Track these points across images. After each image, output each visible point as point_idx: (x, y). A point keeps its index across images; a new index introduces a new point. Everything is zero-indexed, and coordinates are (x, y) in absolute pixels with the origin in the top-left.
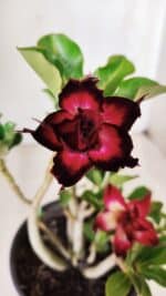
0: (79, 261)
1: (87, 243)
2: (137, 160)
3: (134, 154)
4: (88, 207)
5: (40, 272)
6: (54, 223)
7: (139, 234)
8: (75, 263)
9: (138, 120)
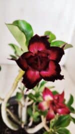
0: (25, 126)
1: (28, 117)
2: (63, 76)
3: (61, 74)
4: (29, 101)
5: (6, 132)
6: (12, 107)
7: (60, 110)
8: (23, 126)
9: (63, 56)
